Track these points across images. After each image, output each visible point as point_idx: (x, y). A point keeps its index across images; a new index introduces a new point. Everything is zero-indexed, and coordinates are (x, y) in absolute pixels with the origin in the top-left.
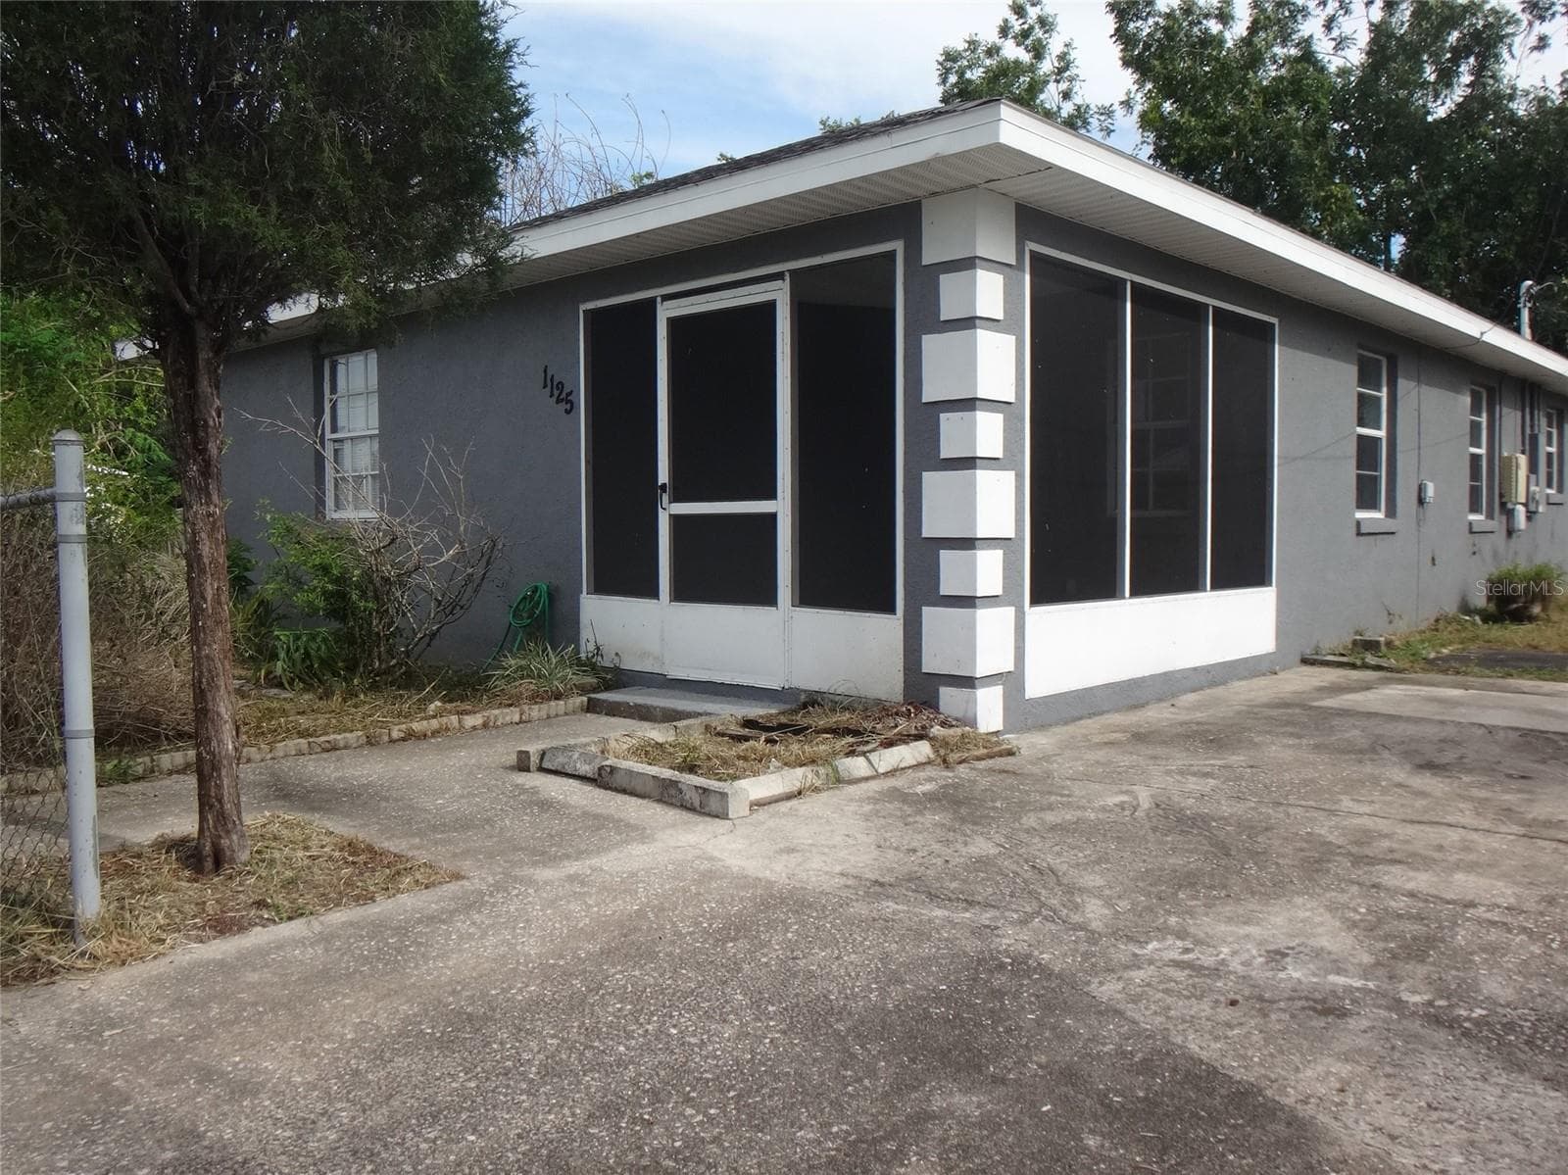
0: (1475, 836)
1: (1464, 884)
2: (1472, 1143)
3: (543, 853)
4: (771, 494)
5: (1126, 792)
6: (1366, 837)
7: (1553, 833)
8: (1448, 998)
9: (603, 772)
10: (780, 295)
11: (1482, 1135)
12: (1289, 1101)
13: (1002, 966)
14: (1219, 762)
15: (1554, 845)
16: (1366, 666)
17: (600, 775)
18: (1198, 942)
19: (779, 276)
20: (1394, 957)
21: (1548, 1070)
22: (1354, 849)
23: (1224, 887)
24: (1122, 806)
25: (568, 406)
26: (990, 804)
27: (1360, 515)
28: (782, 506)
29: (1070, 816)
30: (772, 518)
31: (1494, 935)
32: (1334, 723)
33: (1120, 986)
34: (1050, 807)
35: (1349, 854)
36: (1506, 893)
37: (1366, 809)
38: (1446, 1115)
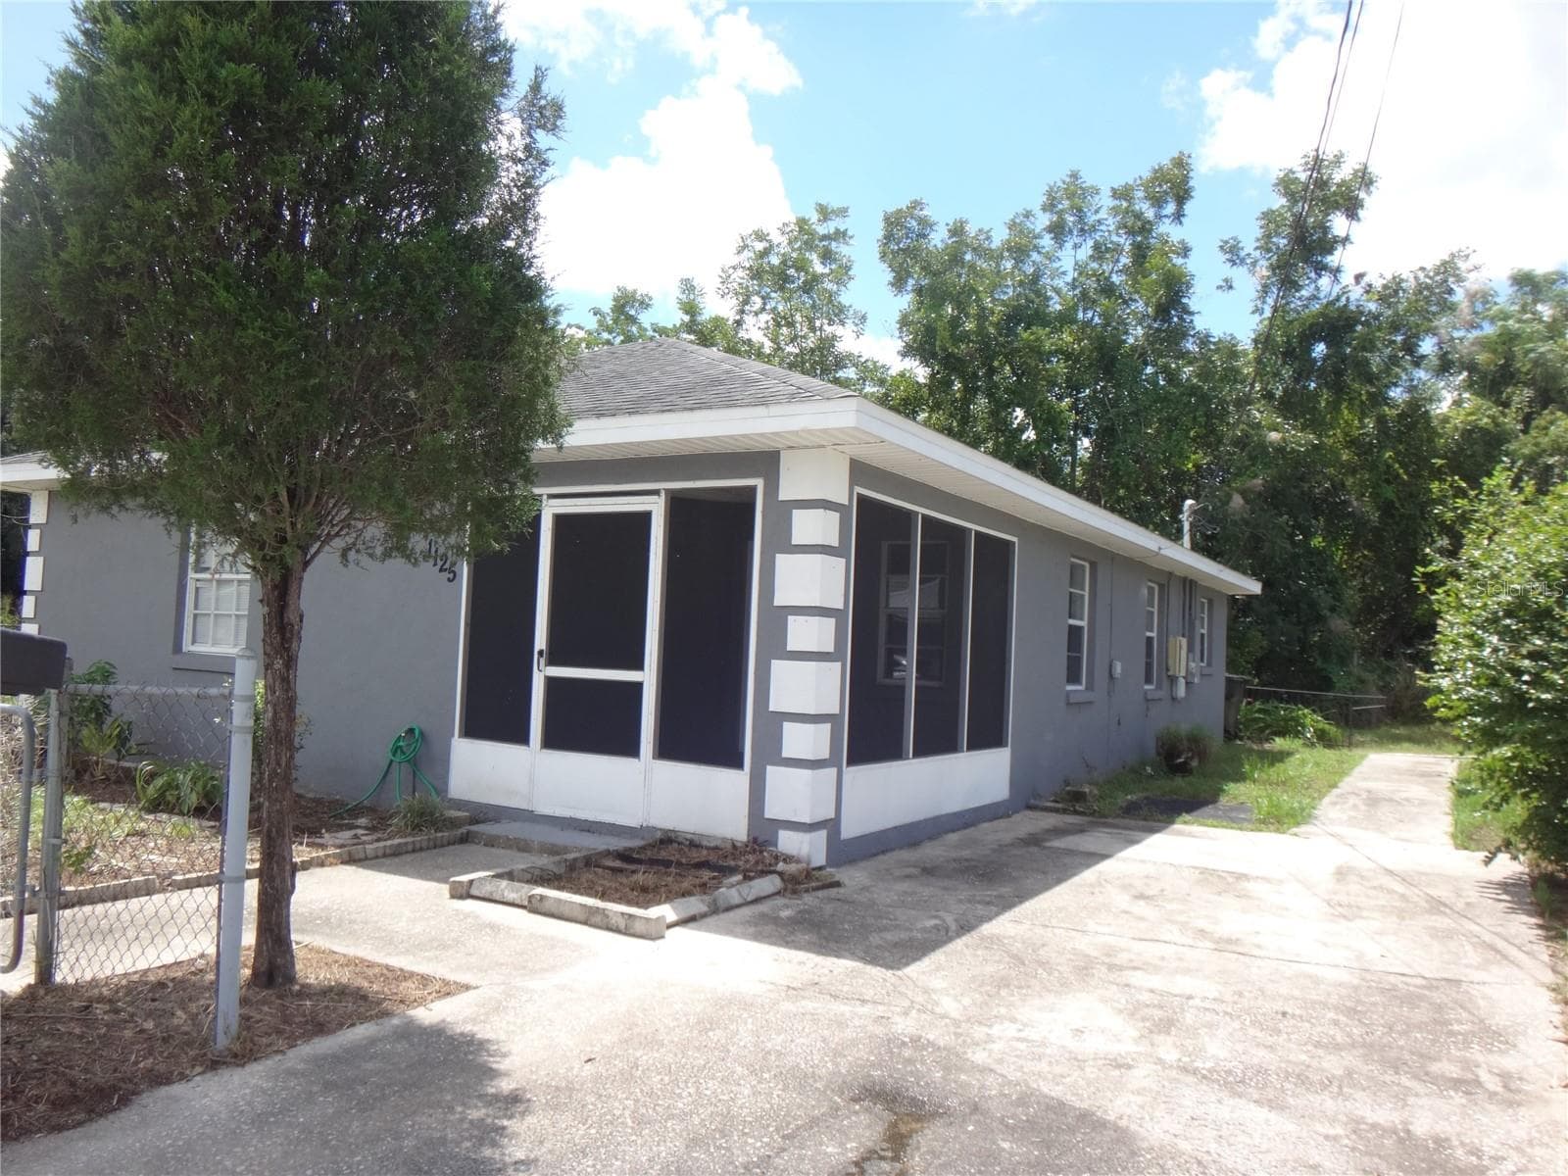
0: (1185, 949)
1: (1183, 984)
2: (1220, 1137)
3: (524, 968)
4: (639, 665)
5: (936, 917)
6: (1110, 951)
7: (1235, 948)
8: (1189, 1056)
9: (533, 901)
10: (657, 508)
11: (1224, 1132)
12: (1112, 1118)
13: (904, 1044)
14: (995, 893)
15: (1236, 956)
16: (1076, 812)
17: (530, 902)
18: (1025, 1025)
19: (656, 492)
20: (1151, 1032)
21: (1256, 1096)
22: (1107, 960)
23: (1029, 987)
24: (936, 927)
25: (451, 576)
26: (840, 927)
27: (1070, 688)
28: (648, 677)
29: (904, 935)
30: (639, 686)
31: (1209, 1017)
32: (1066, 861)
33: (986, 1054)
34: (885, 929)
35: (1104, 963)
36: (1212, 989)
37: (1106, 930)
38: (1203, 1122)
